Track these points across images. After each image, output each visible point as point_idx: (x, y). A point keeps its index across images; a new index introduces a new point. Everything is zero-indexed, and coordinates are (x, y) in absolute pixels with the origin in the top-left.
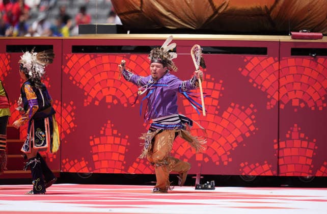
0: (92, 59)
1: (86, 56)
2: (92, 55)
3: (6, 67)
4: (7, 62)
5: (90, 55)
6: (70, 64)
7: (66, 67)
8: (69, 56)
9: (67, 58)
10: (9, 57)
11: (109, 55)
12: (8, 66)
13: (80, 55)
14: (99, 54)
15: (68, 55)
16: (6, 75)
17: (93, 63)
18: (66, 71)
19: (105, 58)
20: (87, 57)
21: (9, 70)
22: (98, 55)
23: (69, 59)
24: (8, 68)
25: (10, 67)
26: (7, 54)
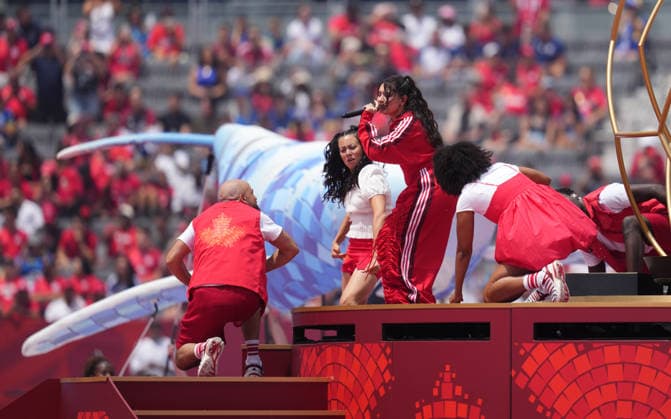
0: (580, 354)
1: (567, 346)
2: (582, 344)
3: (382, 374)
4: (383, 363)
5: (576, 345)
6: (529, 366)
7: (521, 374)
8: (528, 346)
9: (522, 352)
10: (388, 351)
11: (619, 344)
12: (387, 371)
13: (553, 344)
14: (596, 343)
15: (524, 345)
16: (382, 392)
17: (583, 364)
18: (521, 382)
19: (611, 350)
20: (570, 348)
21: (390, 380)
22: (595, 346)
23: (528, 354)
24: (388, 377)
25: (392, 374)
26: (383, 343)
